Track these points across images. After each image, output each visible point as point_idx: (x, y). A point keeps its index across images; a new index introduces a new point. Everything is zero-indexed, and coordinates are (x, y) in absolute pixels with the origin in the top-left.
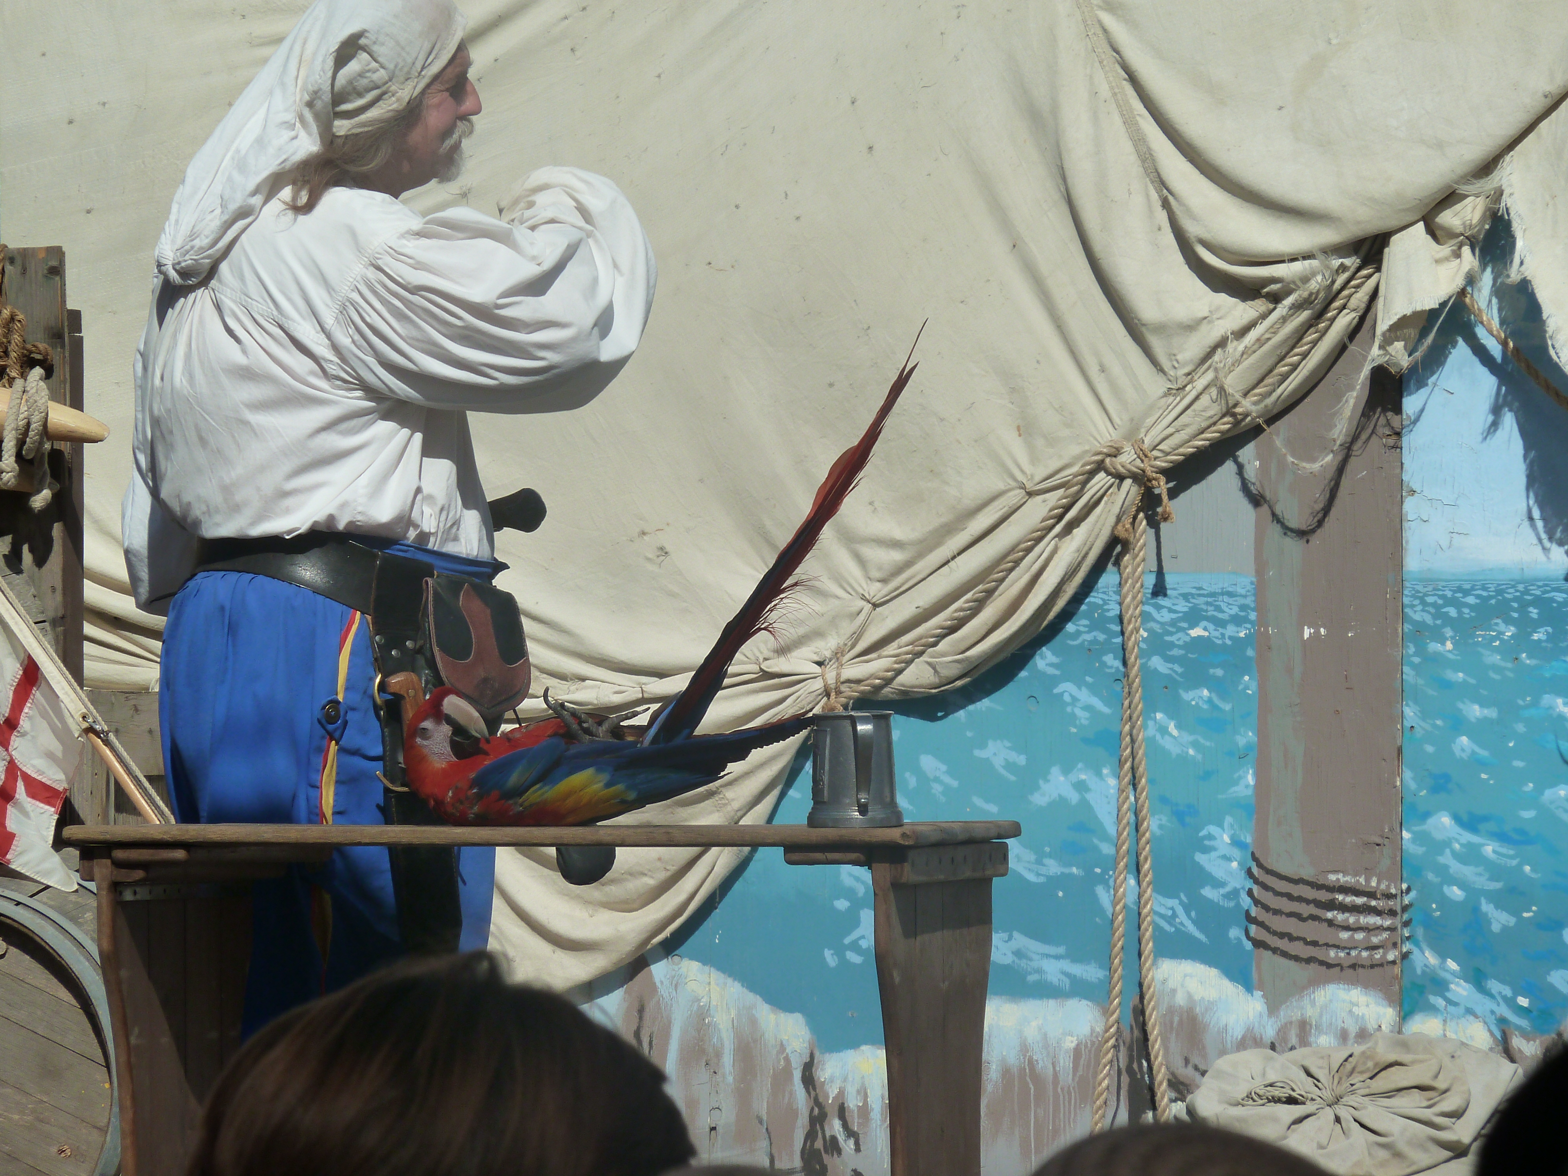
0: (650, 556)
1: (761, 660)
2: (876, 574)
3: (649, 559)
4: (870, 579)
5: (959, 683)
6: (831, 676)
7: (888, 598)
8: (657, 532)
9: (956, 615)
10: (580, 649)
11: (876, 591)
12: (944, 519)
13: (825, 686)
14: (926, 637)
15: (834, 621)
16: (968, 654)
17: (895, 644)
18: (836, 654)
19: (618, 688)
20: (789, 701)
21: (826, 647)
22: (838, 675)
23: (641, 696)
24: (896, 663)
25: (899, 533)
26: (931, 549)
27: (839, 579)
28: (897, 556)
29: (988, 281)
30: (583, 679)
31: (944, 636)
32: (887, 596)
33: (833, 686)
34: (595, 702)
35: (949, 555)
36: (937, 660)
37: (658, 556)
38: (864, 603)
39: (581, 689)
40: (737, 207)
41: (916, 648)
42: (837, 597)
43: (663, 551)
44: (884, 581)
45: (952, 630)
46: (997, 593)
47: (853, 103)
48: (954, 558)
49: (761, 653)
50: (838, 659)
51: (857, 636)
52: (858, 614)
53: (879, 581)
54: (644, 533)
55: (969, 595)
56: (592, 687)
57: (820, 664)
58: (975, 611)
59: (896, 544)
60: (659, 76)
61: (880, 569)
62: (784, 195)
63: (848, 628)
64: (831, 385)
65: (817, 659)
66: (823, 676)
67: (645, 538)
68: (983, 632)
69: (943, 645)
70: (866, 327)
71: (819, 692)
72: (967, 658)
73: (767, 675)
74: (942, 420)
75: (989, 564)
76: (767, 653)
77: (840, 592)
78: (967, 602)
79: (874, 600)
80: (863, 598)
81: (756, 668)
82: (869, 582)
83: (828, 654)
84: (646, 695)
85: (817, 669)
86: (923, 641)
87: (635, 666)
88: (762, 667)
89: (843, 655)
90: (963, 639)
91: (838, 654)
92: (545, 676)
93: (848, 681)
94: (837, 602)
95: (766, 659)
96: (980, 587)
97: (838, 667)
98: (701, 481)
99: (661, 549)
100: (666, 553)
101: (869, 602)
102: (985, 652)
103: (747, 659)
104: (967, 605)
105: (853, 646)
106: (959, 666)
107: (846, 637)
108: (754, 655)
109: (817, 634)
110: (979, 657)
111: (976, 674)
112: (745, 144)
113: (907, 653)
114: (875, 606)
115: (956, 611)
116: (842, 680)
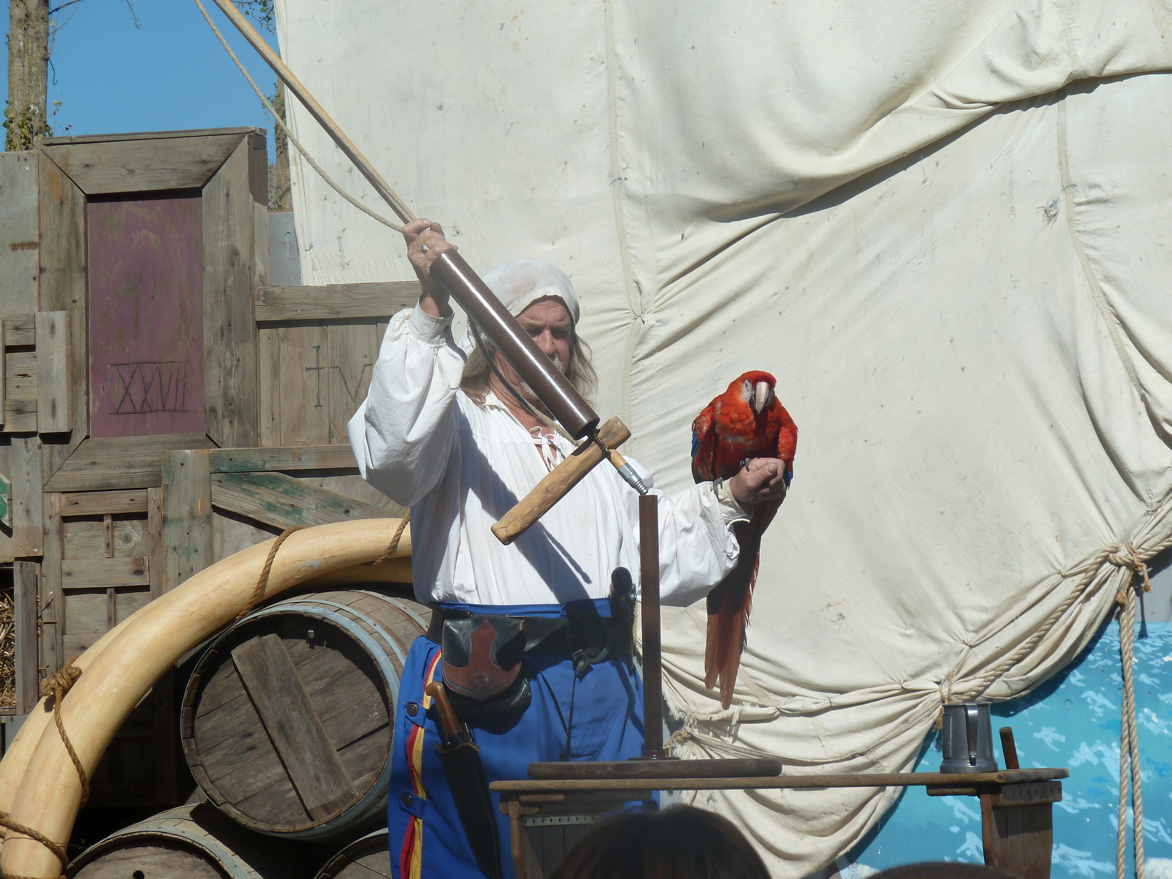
0: (834, 619)
1: (902, 681)
2: (971, 628)
3: (833, 621)
4: (968, 631)
5: (1023, 693)
6: (945, 691)
7: (978, 642)
8: (838, 605)
9: (1021, 651)
10: (791, 677)
11: (972, 638)
12: (1011, 593)
13: (942, 697)
14: (1003, 666)
15: (946, 657)
16: (1029, 675)
17: (984, 670)
18: (948, 677)
19: (815, 701)
20: (920, 706)
21: (942, 673)
22: (950, 690)
23: (829, 705)
24: (984, 681)
25: (985, 603)
26: (1004, 612)
27: (949, 631)
28: (984, 617)
29: (1037, 447)
30: (794, 695)
31: (1013, 665)
32: (977, 641)
33: (946, 697)
34: (802, 709)
35: (1015, 616)
36: (1010, 679)
37: (838, 620)
38: (964, 645)
39: (793, 701)
40: (882, 406)
41: (997, 673)
42: (948, 642)
43: (841, 616)
44: (976, 632)
45: (1018, 661)
46: (1045, 638)
47: (952, 341)
48: (1017, 618)
49: (902, 677)
50: (949, 680)
51: (960, 666)
52: (961, 652)
53: (973, 632)
54: (829, 606)
55: (1028, 640)
56: (800, 700)
57: (938, 683)
58: (1032, 649)
59: (984, 609)
60: (833, 328)
61: (974, 624)
62: (911, 399)
63: (955, 661)
64: (942, 513)
65: (936, 680)
66: (940, 690)
67: (830, 608)
68: (1037, 661)
69: (1013, 670)
70: (963, 477)
71: (938, 700)
72: (1028, 678)
73: (905, 691)
74: (1011, 533)
75: (1040, 620)
76: (905, 677)
77: (950, 639)
78: (1028, 643)
79: (970, 644)
80: (964, 642)
81: (899, 686)
82: (967, 632)
83: (943, 677)
84: (833, 705)
85: (936, 686)
86: (1001, 668)
87: (825, 687)
88: (903, 686)
89: (952, 678)
90: (1025, 666)
91: (949, 677)
92: (771, 694)
93: (956, 693)
94: (948, 645)
95: (905, 681)
96: (1035, 634)
97: (949, 685)
98: (864, 573)
99: (840, 615)
100: (843, 617)
101: (967, 645)
102: (1038, 674)
103: (893, 681)
104: (1027, 645)
105: (958, 672)
106: (1023, 683)
107: (954, 666)
108: (898, 678)
109: (936, 665)
110: (1035, 677)
111: (1033, 688)
112: (886, 368)
113: (991, 676)
114: (971, 647)
115: (1021, 649)
116: (952, 692)
